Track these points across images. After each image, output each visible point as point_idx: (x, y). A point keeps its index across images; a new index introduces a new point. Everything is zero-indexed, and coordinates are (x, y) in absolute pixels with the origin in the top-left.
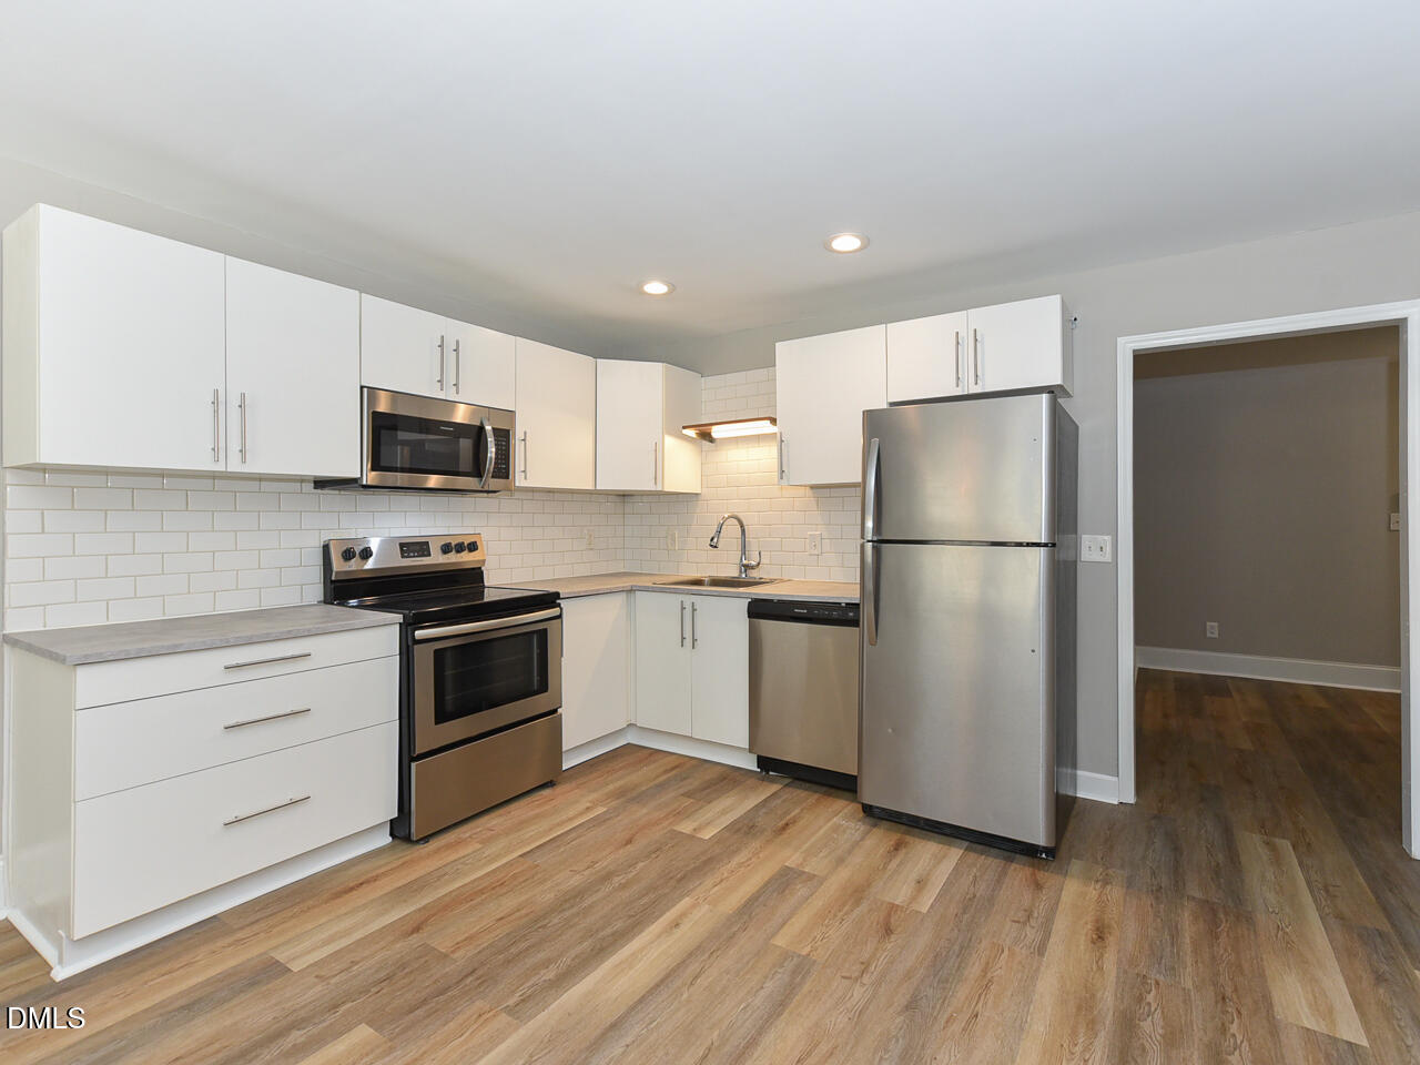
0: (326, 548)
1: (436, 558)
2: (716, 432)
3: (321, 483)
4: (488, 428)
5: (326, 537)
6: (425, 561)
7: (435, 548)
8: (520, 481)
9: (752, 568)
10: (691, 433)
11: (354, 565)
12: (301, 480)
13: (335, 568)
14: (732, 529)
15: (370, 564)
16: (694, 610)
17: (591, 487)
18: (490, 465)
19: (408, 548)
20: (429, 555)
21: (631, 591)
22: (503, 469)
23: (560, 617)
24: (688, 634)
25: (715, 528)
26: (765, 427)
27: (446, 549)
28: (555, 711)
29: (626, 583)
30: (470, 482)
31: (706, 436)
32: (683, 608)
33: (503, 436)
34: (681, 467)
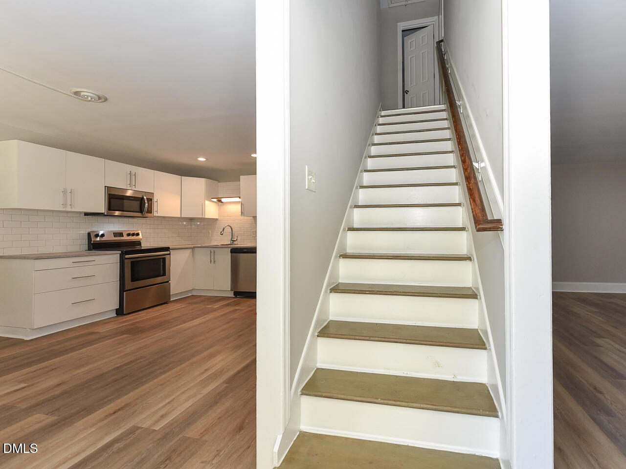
0: (89, 234)
1: (125, 238)
2: (223, 200)
3: (86, 214)
4: (145, 198)
5: (89, 230)
6: (122, 238)
7: (125, 235)
8: (155, 214)
9: (235, 241)
10: (215, 200)
11: (98, 239)
12: (80, 213)
13: (93, 240)
14: (228, 230)
15: (104, 239)
16: (214, 252)
17: (180, 216)
18: (146, 209)
19: (116, 234)
20: (123, 236)
21: (194, 247)
22: (150, 211)
23: (170, 254)
24: (213, 260)
25: (222, 229)
26: (238, 199)
27: (129, 235)
28: (168, 282)
29: (192, 246)
30: (139, 214)
31: (220, 201)
32: (211, 252)
33: (150, 200)
34: (211, 210)
